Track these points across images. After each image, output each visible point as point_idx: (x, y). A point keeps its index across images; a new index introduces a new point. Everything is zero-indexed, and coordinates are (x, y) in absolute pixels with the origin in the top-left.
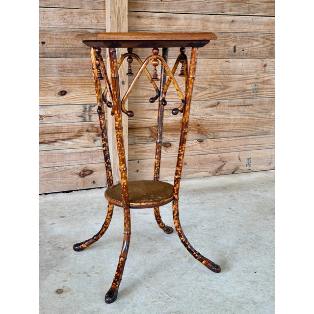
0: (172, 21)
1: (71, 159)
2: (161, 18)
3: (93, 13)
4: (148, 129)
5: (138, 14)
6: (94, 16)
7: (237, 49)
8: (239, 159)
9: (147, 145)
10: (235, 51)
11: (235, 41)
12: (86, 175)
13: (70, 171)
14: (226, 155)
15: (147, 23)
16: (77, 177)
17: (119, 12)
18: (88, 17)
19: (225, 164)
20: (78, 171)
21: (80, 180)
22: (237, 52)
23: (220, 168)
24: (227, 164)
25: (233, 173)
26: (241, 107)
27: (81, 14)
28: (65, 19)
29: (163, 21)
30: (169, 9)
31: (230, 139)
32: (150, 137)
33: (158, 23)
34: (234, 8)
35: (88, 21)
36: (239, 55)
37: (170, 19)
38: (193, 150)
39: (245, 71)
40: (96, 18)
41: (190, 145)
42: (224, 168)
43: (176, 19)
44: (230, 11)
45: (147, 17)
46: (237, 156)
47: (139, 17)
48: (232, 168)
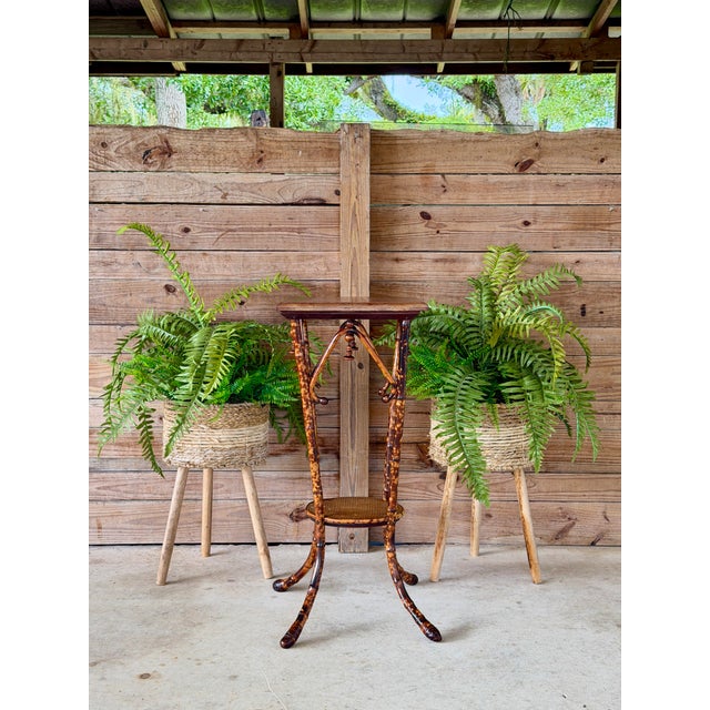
0: (457, 264)
1: (277, 488)
2: (437, 261)
3: (321, 256)
4: (414, 447)
5: (396, 255)
6: (322, 260)
7: (588, 310)
8: (605, 517)
9: (412, 475)
10: (583, 313)
11: (582, 296)
12: (302, 518)
13: (273, 509)
14: (575, 506)
15: (411, 269)
16: (286, 520)
17: (355, 255)
18: (312, 263)
19: (574, 523)
20: (289, 511)
21: (292, 525)
22: (588, 315)
23: (563, 532)
24: (577, 524)
25: (593, 544)
26: (604, 417)
27: (301, 259)
28: (275, 267)
29: (440, 265)
30: (452, 246)
31: (583, 476)
32: (418, 460)
33: (430, 269)
34: (578, 240)
35: (312, 270)
36: (593, 320)
37: (453, 261)
38: (503, 491)
39: (609, 351)
40: (326, 264)
41: (498, 481)
42: (571, 532)
43: (465, 261)
44: (572, 244)
45: (412, 259)
46: (600, 510)
47: (397, 260)
48: (591, 535)
